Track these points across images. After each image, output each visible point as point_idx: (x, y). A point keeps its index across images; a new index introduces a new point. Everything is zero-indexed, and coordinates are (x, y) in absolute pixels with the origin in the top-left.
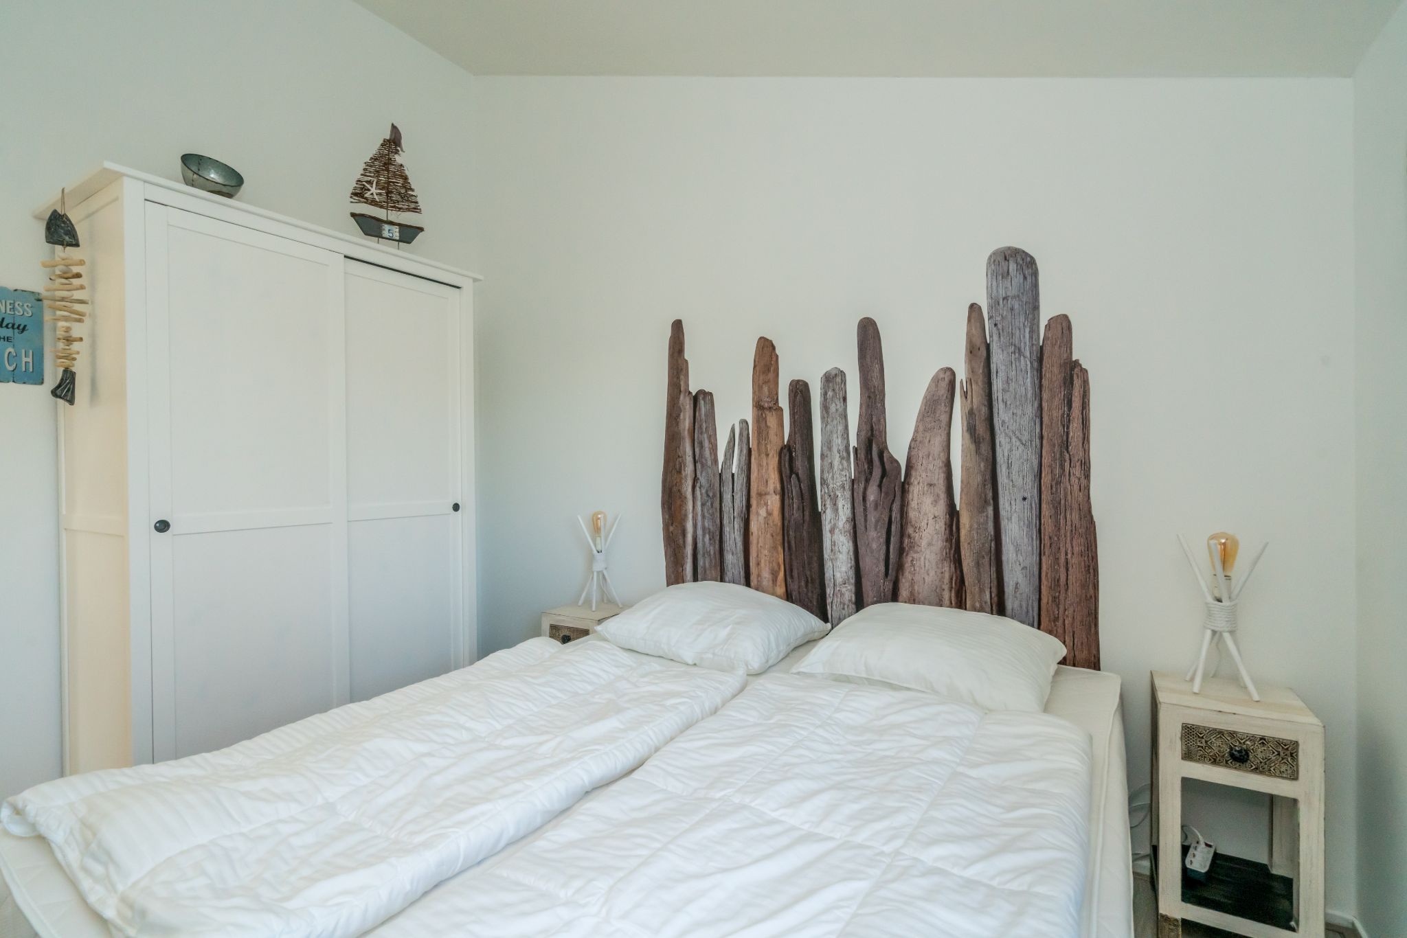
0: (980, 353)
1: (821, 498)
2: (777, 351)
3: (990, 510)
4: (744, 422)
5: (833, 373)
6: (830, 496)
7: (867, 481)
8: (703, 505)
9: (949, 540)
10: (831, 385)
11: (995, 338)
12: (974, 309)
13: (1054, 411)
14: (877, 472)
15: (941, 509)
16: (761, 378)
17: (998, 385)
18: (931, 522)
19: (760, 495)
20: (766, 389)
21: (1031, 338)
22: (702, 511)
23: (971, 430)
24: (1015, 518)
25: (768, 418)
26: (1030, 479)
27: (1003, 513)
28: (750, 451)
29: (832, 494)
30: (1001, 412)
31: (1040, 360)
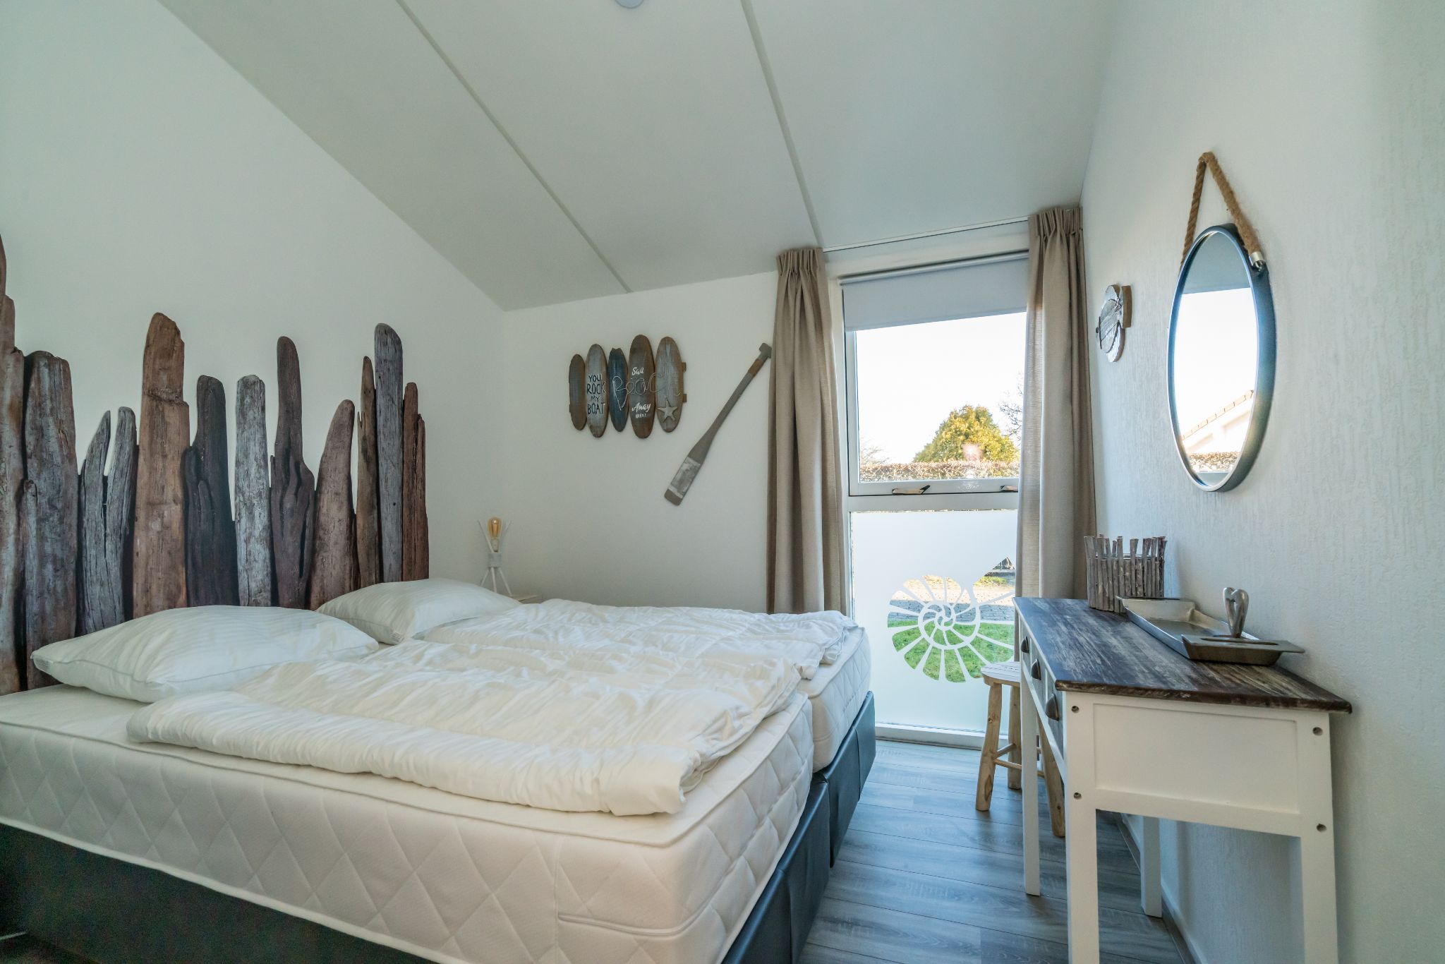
0: (369, 393)
1: (236, 507)
2: (183, 338)
3: (376, 512)
4: (127, 413)
5: (253, 379)
6: (245, 504)
7: (284, 489)
8: (40, 521)
9: (349, 538)
10: (249, 391)
11: (380, 387)
12: (366, 360)
13: (409, 445)
14: (293, 481)
15: (343, 514)
16: (158, 361)
17: (380, 420)
18: (337, 524)
19: (151, 504)
20: (164, 377)
21: (398, 393)
22: (39, 529)
23: (364, 451)
24: (389, 519)
25: (166, 413)
26: (397, 489)
27: (383, 515)
28: (136, 450)
29: (248, 502)
30: (382, 441)
31: (403, 409)
